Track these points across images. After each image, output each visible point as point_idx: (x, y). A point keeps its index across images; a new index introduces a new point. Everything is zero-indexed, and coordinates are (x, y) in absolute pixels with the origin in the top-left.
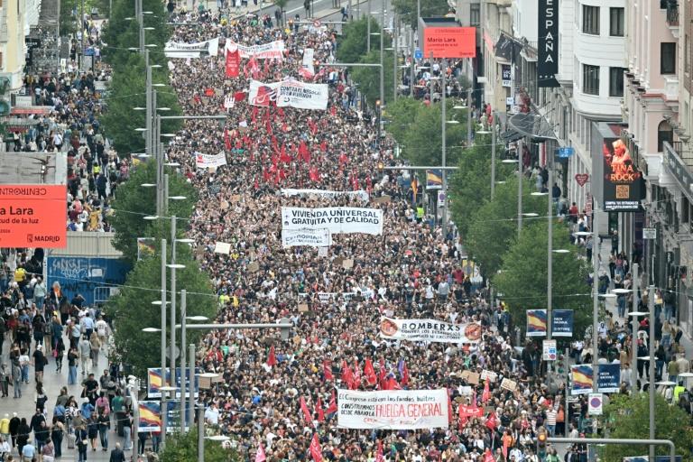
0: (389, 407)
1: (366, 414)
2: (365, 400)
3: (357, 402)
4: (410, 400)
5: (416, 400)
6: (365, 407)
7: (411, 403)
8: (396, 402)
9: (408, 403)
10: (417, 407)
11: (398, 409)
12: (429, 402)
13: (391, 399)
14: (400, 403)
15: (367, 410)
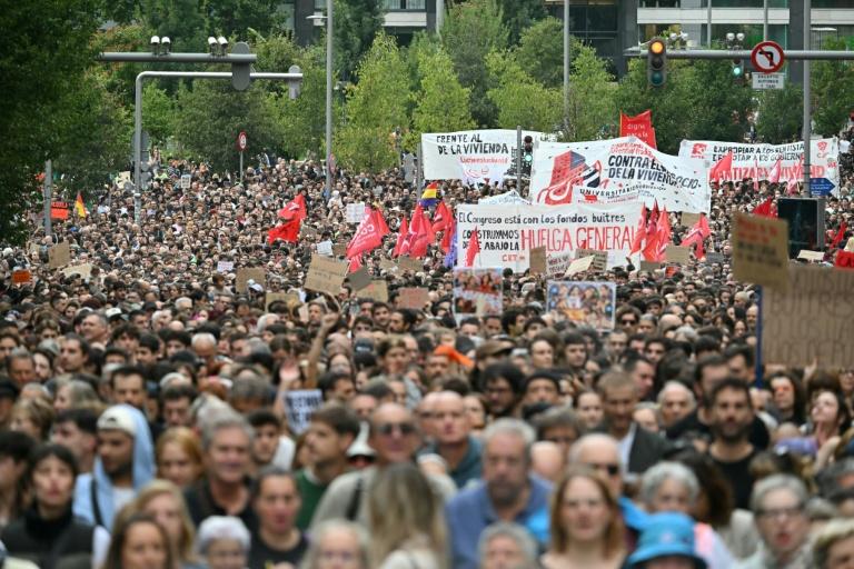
0: (545, 234)
1: (505, 246)
2: (499, 221)
3: (488, 227)
4: (580, 220)
5: (590, 219)
6: (500, 233)
7: (582, 224)
8: (556, 225)
9: (577, 225)
10: (592, 233)
11: (560, 237)
12: (614, 224)
13: (547, 220)
14: (562, 226)
15: (505, 240)
